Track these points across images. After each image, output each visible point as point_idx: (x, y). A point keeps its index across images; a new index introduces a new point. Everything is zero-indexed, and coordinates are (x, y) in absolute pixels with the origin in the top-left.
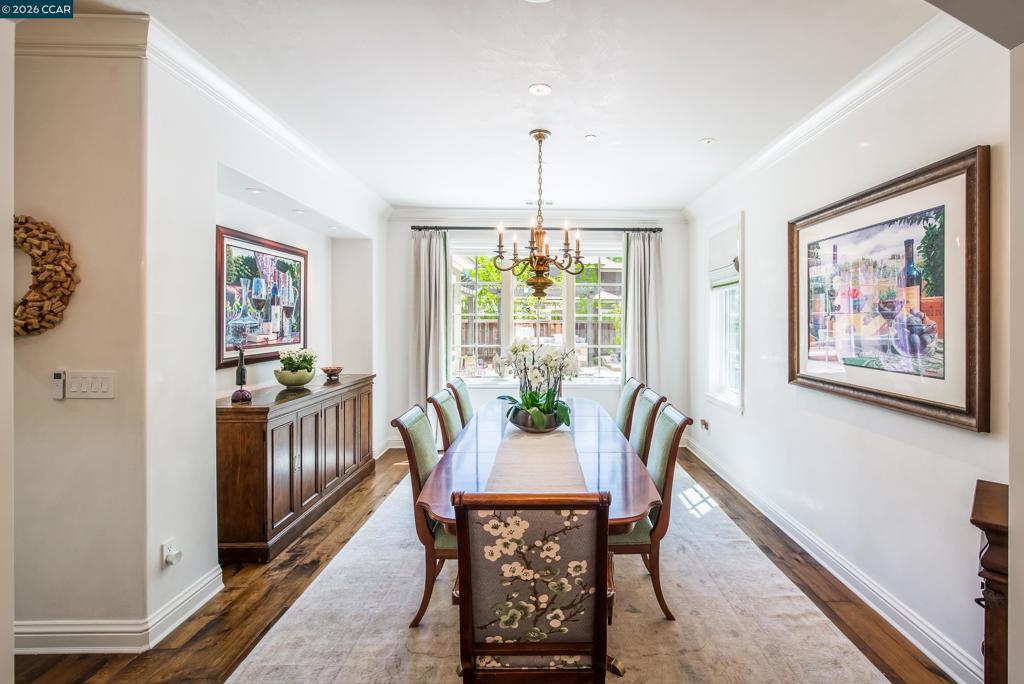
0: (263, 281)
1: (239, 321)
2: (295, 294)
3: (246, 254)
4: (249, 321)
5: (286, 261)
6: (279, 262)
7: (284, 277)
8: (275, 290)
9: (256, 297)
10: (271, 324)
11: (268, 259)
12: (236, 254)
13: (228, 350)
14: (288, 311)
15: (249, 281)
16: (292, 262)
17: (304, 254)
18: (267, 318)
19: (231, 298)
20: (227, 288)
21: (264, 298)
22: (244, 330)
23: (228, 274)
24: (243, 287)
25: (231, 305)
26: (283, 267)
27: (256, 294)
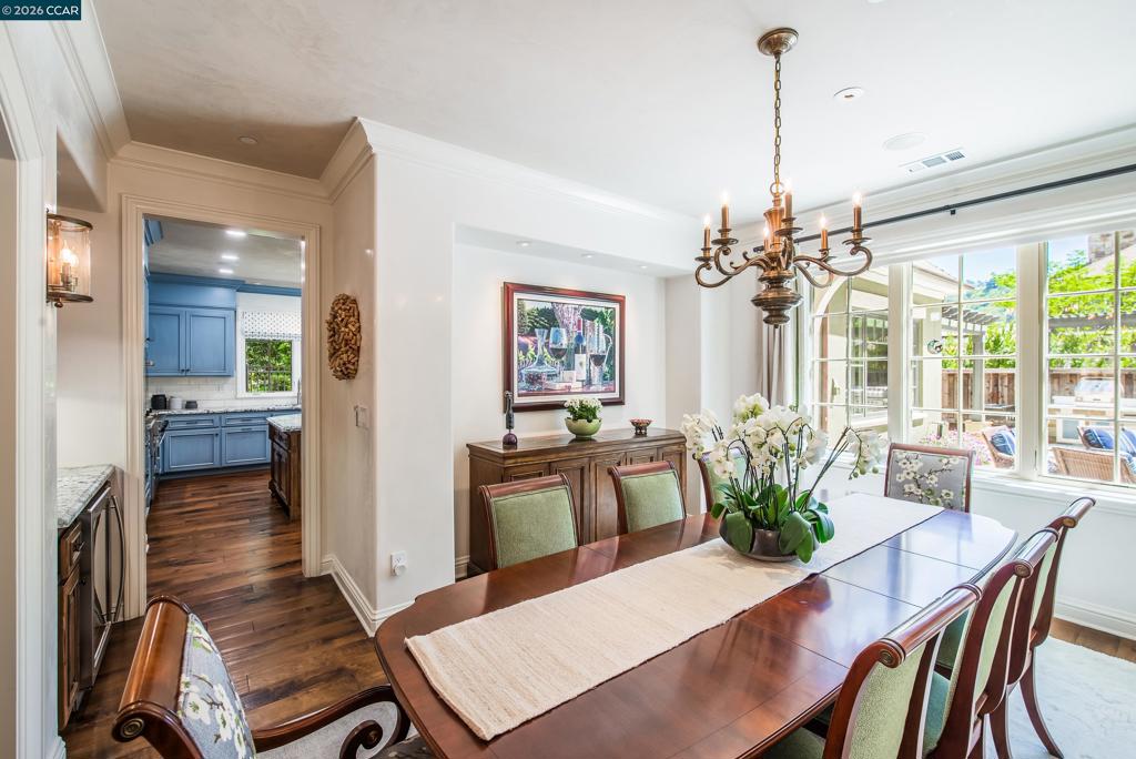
0: (563, 331)
1: (534, 369)
2: (608, 342)
3: (541, 306)
4: (546, 369)
5: (593, 309)
6: (584, 311)
7: (592, 326)
8: (579, 338)
9: (554, 346)
10: (575, 372)
11: (570, 309)
12: (529, 306)
13: (519, 395)
14: (598, 360)
15: (546, 331)
16: (604, 310)
17: (621, 301)
18: (569, 366)
19: (524, 348)
20: (516, 338)
21: (564, 347)
22: (539, 378)
23: (519, 327)
24: (538, 337)
25: (525, 354)
26: (590, 315)
27: (555, 343)
